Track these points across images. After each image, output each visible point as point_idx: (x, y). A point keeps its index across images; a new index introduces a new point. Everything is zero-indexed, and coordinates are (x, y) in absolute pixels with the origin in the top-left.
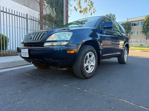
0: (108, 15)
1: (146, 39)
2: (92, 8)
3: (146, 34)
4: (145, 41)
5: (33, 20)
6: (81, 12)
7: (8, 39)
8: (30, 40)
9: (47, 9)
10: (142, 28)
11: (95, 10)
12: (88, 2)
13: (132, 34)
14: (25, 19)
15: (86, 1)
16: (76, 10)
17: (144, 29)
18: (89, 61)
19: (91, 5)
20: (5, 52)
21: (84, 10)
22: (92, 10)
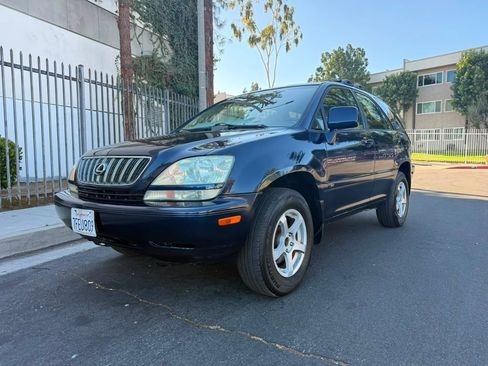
0: (341, 50)
1: (466, 128)
2: (290, 29)
3: (465, 112)
4: (464, 134)
5: (101, 84)
6: (253, 41)
7: (20, 149)
8: (98, 179)
9: (145, 38)
10: (453, 93)
11: (299, 35)
12: (278, 9)
13: (420, 112)
14: (74, 83)
15: (271, 5)
16: (238, 35)
17: (457, 95)
18: (287, 239)
19: (286, 17)
20: (10, 197)
21: (263, 34)
22: (290, 36)
